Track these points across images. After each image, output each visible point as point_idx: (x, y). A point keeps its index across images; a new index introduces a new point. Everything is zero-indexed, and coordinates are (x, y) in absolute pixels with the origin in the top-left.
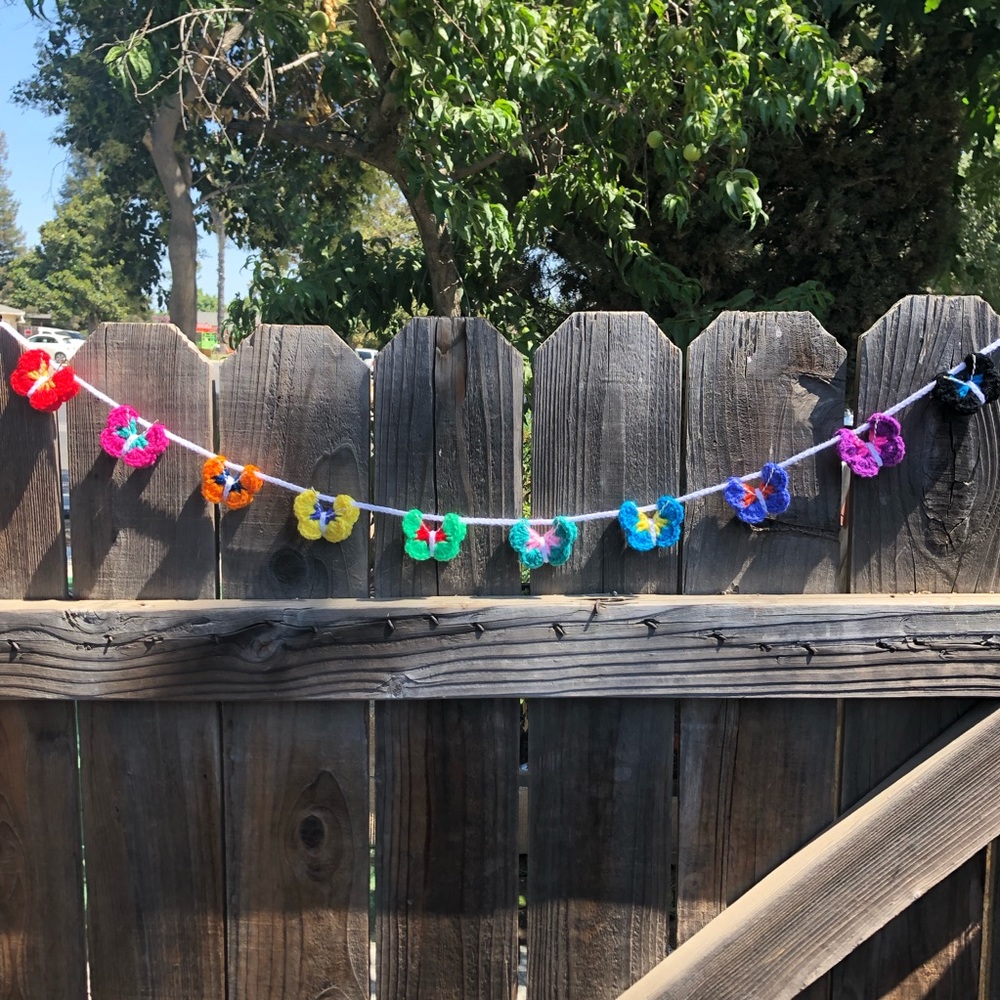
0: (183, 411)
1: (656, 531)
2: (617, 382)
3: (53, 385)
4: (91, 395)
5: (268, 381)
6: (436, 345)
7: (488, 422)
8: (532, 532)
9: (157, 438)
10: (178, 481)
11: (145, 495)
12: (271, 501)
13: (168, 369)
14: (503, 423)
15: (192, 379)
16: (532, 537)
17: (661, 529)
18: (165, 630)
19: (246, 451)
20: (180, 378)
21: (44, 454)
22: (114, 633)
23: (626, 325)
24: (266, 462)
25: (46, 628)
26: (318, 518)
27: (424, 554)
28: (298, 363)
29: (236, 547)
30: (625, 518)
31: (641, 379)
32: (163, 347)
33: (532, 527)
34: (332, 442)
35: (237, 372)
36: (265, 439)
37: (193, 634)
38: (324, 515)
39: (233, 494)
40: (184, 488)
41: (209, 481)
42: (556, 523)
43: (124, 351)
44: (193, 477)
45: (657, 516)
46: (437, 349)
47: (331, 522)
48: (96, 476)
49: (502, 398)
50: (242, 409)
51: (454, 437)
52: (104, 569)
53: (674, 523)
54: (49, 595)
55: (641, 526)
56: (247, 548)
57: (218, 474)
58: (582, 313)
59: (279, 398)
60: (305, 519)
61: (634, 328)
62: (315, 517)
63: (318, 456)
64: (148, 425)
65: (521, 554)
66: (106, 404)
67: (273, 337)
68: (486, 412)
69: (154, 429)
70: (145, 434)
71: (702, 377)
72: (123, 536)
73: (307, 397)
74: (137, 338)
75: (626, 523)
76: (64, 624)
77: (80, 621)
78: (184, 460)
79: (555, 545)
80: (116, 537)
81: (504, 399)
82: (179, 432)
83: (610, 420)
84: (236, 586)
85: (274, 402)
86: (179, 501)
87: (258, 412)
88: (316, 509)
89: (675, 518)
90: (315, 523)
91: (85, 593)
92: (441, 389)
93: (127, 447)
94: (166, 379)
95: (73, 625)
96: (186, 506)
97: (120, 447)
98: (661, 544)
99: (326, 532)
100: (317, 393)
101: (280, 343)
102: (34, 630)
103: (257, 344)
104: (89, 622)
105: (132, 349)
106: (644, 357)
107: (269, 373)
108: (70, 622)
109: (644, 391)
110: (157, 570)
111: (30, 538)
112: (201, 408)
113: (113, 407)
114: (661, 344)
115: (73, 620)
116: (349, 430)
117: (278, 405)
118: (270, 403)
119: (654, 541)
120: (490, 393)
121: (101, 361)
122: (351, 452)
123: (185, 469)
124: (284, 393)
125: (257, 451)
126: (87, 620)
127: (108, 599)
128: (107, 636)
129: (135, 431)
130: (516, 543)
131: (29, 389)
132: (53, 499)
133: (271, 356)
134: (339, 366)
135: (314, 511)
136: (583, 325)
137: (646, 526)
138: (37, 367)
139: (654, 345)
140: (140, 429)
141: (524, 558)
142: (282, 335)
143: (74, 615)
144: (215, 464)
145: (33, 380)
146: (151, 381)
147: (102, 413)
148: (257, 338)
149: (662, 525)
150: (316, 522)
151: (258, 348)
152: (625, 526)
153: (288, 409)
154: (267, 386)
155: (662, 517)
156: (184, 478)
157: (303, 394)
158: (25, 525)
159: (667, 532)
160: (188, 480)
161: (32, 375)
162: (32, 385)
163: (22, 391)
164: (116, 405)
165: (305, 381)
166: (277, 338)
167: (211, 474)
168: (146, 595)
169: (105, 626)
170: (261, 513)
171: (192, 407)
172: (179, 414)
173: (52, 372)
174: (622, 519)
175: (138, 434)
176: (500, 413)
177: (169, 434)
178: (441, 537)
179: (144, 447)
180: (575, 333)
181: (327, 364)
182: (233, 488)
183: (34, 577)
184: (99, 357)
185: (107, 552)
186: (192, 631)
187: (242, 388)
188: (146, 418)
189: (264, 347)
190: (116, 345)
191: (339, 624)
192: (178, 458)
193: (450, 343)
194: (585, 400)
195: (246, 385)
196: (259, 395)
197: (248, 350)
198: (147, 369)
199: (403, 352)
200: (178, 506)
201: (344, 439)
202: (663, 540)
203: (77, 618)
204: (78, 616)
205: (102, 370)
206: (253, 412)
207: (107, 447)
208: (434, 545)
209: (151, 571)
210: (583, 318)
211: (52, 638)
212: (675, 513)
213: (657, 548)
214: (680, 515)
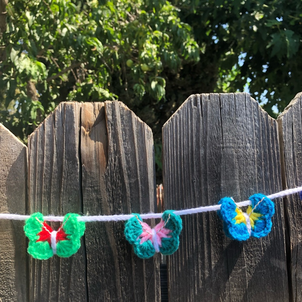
1: (251, 223)
2: (230, 147)
6: (80, 124)
7: (127, 185)
8: (145, 226)
14: (140, 185)
16: (144, 230)
17: (255, 222)
23: (233, 102)
27: (46, 254)
30: (226, 212)
31: (248, 145)
33: (144, 220)
42: (166, 217)
45: (250, 210)
46: (82, 127)
49: (138, 165)
51: (98, 200)
53: (267, 216)
55: (239, 219)
58: (198, 95)
61: (240, 104)
65: (136, 246)
68: (126, 177)
71: (293, 141)
75: (227, 216)
79: (165, 236)
81: (140, 166)
83: (227, 179)
89: (268, 212)
92: (86, 160)
98: (256, 235)
106: (250, 127)
109: (251, 153)
114: (262, 116)
119: (249, 232)
120: (128, 162)
130: (130, 235)
136: (199, 104)
137: (243, 219)
139: (256, 118)
141: (138, 250)
149: (256, 219)
152: (226, 218)
155: (255, 211)
159: (260, 225)
174: (224, 212)
176: (137, 177)
178: (62, 236)
180: (194, 110)
193: (93, 123)
194: (205, 164)
199: (52, 131)
202: (257, 232)
208: (55, 245)
210: (199, 99)
212: (268, 208)
213: (252, 238)
214: (272, 210)
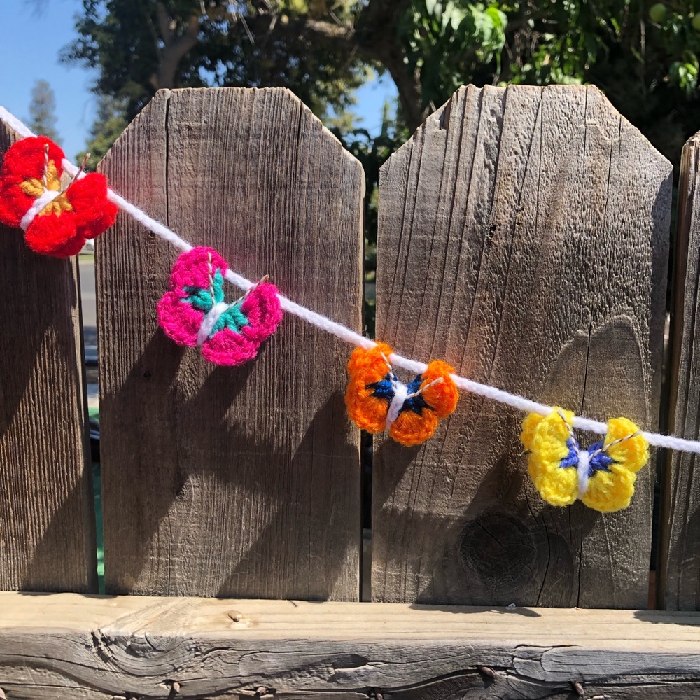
0: (309, 254)
3: (69, 206)
4: (138, 226)
5: (473, 196)
9: (264, 311)
10: (297, 386)
11: (235, 412)
12: (468, 424)
13: (282, 176)
15: (328, 195)
18: (280, 675)
19: (424, 330)
20: (305, 191)
21: (52, 336)
22: (183, 675)
24: (462, 351)
25: (54, 663)
26: (576, 466)
28: (535, 159)
29: (401, 508)
32: (275, 133)
34: (594, 315)
35: (412, 180)
36: (462, 308)
37: (334, 686)
38: (584, 458)
39: (406, 416)
40: (308, 397)
41: (363, 393)
43: (202, 142)
44: (326, 377)
47: (602, 475)
48: (148, 376)
50: (420, 251)
52: (159, 539)
54: (64, 582)
56: (422, 509)
57: (379, 379)
59: (494, 228)
60: (550, 467)
62: (570, 462)
63: (564, 338)
64: (246, 284)
66: (168, 244)
67: (487, 108)
69: (258, 293)
70: (241, 301)
72: (195, 488)
73: (547, 226)
74: (226, 118)
76: (87, 657)
77: (119, 652)
78: (310, 346)
80: (182, 485)
82: (302, 295)
84: (398, 577)
85: (483, 238)
86: (297, 422)
87: (452, 257)
88: (569, 446)
90: (568, 475)
91: (127, 580)
93: (207, 327)
94: (280, 195)
95: (105, 659)
96: (310, 432)
97: (195, 328)
99: (589, 494)
100: (569, 217)
101: (500, 122)
102: (34, 666)
103: (454, 124)
104: (137, 656)
105: (216, 137)
107: (475, 179)
108: (100, 652)
110: (256, 545)
111: (29, 482)
112: (343, 250)
113: (179, 250)
115: (105, 650)
116: (627, 290)
117: (489, 243)
118: (476, 239)
121: (159, 162)
122: (630, 331)
123: (310, 363)
124: (504, 220)
125: (445, 330)
126: (131, 651)
127: (166, 594)
128: (169, 682)
129: (222, 295)
131: (24, 213)
132: (70, 416)
133: (481, 147)
134: (614, 163)
135: (564, 452)
138: (39, 174)
140: (231, 292)
142: (504, 106)
143: (107, 641)
144: (377, 360)
145: (31, 198)
146: (251, 198)
147: (158, 260)
148: (456, 113)
150: (571, 471)
151: (456, 132)
153: (510, 250)
154: (471, 205)
156: (309, 378)
157: (541, 220)
158: (22, 460)
160: (316, 382)
161: (28, 186)
162: (30, 206)
163: (9, 216)
164: (188, 247)
165: (546, 193)
166: (493, 112)
167: (366, 380)
168: (235, 588)
169: (165, 663)
170: (450, 446)
171: (327, 249)
172: (302, 262)
173: (66, 181)
175: (228, 300)
177: (286, 304)
179: (240, 328)
181: (590, 162)
182: (407, 406)
183: (39, 551)
184: (155, 153)
185: (164, 511)
186: (332, 679)
187: (422, 210)
188: (243, 271)
189: (469, 131)
190: (185, 132)
191: (629, 680)
192: (297, 345)
195: (431, 205)
196: (455, 224)
197: (435, 136)
198: (244, 176)
200: (297, 431)
201: (618, 306)
203: (113, 647)
204: (116, 643)
205: (159, 179)
206: (440, 258)
207: (172, 328)
209: (244, 547)
211: (67, 682)
